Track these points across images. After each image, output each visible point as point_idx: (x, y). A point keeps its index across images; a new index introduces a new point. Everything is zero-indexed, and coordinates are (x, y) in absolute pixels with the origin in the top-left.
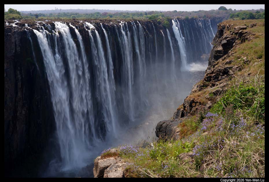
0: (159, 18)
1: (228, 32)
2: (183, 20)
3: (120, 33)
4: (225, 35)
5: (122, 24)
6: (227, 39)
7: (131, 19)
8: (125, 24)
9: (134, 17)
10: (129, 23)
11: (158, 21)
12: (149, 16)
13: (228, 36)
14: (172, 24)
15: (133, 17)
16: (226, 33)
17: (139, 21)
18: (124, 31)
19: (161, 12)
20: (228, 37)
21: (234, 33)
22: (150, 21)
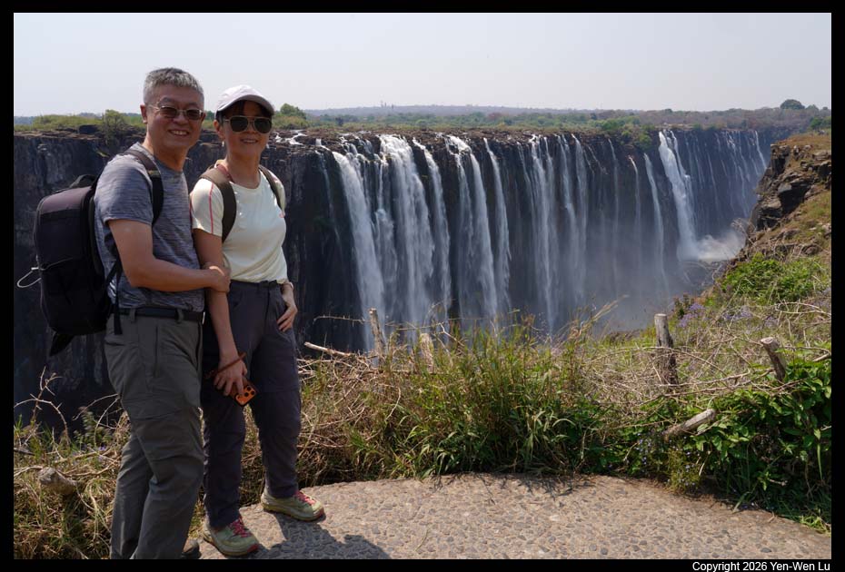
0: (626, 128)
1: (797, 165)
2: (689, 132)
3: (530, 162)
4: (788, 172)
5: (535, 140)
6: (794, 181)
7: (558, 128)
8: (542, 141)
9: (564, 124)
10: (552, 139)
11: (623, 134)
12: (601, 121)
13: (795, 174)
14: (657, 142)
15: (561, 125)
16: (790, 166)
17: (574, 134)
18: (538, 157)
19: (632, 114)
20: (794, 177)
21: (810, 166)
22: (603, 135)
